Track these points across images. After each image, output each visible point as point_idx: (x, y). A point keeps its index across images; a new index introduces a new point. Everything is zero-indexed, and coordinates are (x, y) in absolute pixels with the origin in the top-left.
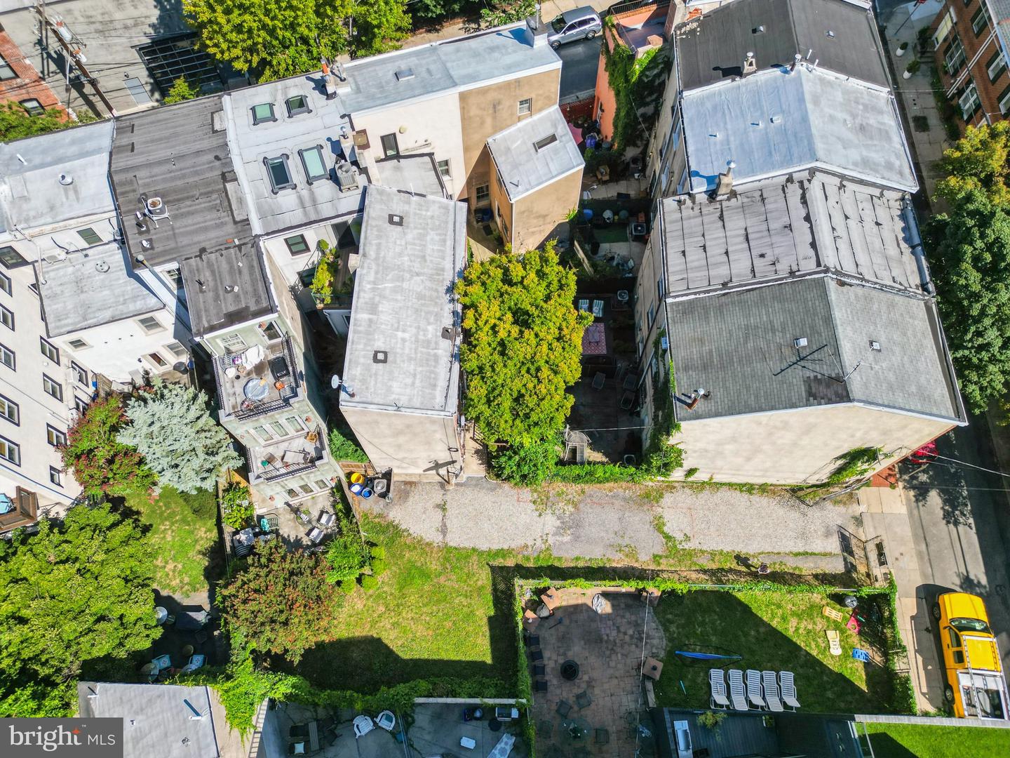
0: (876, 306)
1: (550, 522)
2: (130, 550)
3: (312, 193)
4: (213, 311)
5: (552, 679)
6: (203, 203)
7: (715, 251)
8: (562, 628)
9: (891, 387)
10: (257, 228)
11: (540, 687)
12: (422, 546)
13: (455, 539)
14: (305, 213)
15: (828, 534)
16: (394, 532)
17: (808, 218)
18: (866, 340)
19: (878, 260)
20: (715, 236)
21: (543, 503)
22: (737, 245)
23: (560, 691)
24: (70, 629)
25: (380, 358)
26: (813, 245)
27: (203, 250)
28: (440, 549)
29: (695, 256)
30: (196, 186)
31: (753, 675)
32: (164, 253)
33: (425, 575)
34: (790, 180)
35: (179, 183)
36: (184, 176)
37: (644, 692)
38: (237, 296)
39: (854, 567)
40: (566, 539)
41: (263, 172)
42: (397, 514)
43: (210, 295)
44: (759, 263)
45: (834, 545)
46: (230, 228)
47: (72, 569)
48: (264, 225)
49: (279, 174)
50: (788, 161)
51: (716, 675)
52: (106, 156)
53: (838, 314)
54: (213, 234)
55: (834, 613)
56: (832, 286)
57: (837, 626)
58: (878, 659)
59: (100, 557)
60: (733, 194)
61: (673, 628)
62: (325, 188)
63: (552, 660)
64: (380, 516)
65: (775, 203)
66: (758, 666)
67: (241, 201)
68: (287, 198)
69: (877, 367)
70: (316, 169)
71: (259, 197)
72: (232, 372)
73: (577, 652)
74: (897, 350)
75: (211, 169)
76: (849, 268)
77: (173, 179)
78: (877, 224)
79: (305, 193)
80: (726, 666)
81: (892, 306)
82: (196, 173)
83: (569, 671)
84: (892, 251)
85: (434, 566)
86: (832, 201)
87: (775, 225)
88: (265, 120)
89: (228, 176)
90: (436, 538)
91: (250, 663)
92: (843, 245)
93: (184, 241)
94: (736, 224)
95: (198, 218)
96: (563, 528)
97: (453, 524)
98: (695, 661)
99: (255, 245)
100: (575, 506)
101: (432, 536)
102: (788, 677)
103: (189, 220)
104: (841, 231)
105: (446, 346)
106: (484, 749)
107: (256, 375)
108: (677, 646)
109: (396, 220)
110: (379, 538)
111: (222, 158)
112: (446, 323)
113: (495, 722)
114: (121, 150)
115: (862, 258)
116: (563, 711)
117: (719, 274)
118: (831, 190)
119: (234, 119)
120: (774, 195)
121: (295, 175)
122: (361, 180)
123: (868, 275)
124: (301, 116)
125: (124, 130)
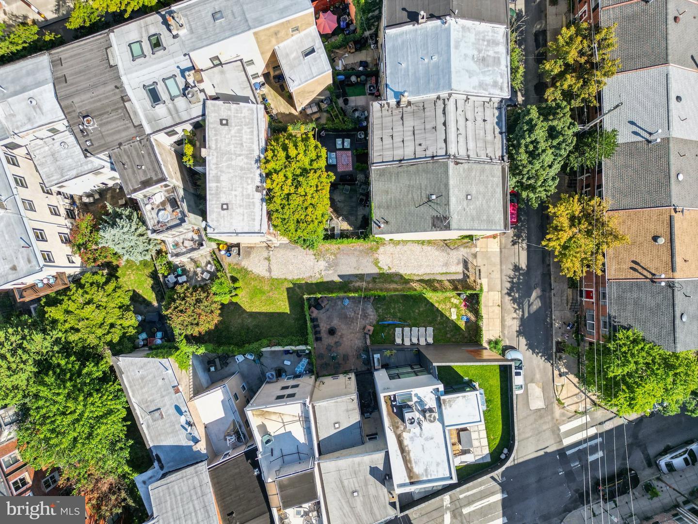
0: (473, 174)
1: (322, 264)
2: (117, 294)
3: (175, 106)
4: (134, 181)
5: (324, 335)
6: (114, 116)
7: (398, 139)
8: (328, 313)
9: (473, 220)
10: (148, 130)
11: (318, 339)
12: (259, 278)
13: (276, 274)
14: (173, 118)
15: (458, 264)
16: (245, 272)
17: (444, 124)
18: (465, 194)
19: (480, 144)
20: (398, 128)
21: (318, 255)
22: (409, 137)
23: (328, 340)
24: (99, 332)
25: (225, 207)
26: (445, 141)
27: (120, 144)
28: (268, 280)
29: (387, 141)
30: (108, 105)
31: (415, 329)
32: (100, 147)
33: (262, 292)
34: (438, 98)
35: (99, 104)
36: (100, 100)
37: (365, 338)
38: (144, 171)
39: (468, 277)
40: (331, 272)
41: (144, 94)
42: (245, 263)
43: (130, 171)
44: (418, 148)
45: (460, 268)
46: (133, 131)
47: (92, 307)
48: (152, 127)
49: (155, 97)
50: (436, 89)
51: (398, 330)
52: (51, 86)
53: (452, 182)
54: (124, 134)
55: (455, 301)
56: (451, 165)
57: (456, 306)
58: (473, 318)
59: (105, 299)
60: (409, 103)
61: (380, 311)
62: (181, 102)
63: (324, 327)
64: (237, 264)
65: (429, 113)
66: (417, 325)
67: (135, 113)
68: (161, 110)
69: (467, 209)
70: (175, 91)
71: (145, 110)
72: (149, 207)
73: (335, 322)
74: (480, 197)
75: (115, 94)
76: (463, 153)
77: (95, 102)
78: (484, 121)
79: (171, 106)
80: (403, 327)
81: (483, 171)
82: (107, 98)
83: (332, 332)
84: (490, 137)
85: (266, 288)
86: (460, 110)
87: (429, 126)
88: (139, 57)
89: (125, 99)
90: (266, 274)
91: (184, 341)
92: (462, 139)
93: (109, 139)
94: (409, 122)
95: (114, 125)
96: (329, 266)
97: (274, 268)
98: (389, 325)
99: (148, 140)
100: (335, 255)
101: (264, 273)
102: (430, 330)
103: (109, 127)
104: (462, 131)
105: (258, 196)
106: (295, 364)
107: (162, 207)
108: (381, 319)
109: (224, 122)
110: (238, 276)
111: (119, 87)
112: (257, 181)
113: (299, 354)
114: (59, 81)
115: (471, 145)
116: (329, 348)
117: (398, 154)
118: (460, 103)
119: (119, 54)
120: (429, 107)
121: (163, 95)
122: (202, 96)
123: (473, 155)
124: (160, 53)
125: (56, 63)
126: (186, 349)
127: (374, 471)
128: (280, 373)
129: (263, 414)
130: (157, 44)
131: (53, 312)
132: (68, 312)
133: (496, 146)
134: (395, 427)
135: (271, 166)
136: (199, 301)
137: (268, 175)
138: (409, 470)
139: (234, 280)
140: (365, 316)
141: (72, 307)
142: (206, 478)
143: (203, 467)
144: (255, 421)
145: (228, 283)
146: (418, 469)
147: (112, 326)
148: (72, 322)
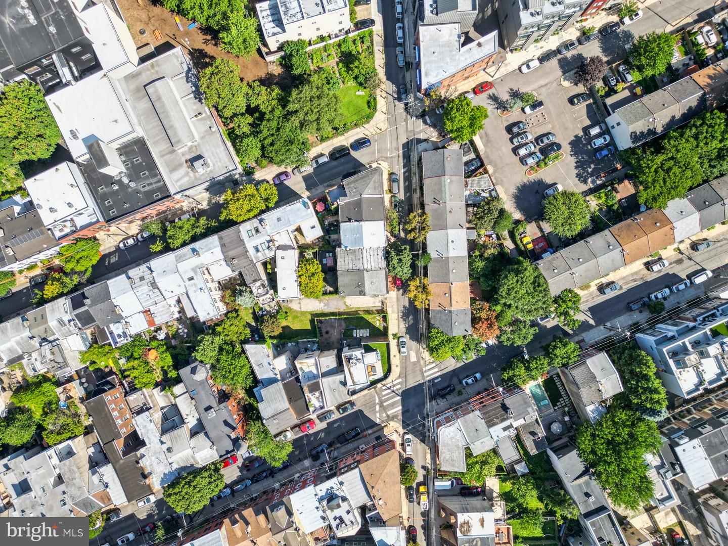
0: (374, 275)
1: (322, 305)
3: (264, 253)
4: (250, 280)
5: (324, 334)
6: (243, 257)
7: (346, 262)
8: (325, 325)
10: (255, 261)
11: (322, 336)
12: (296, 311)
13: (303, 309)
14: (264, 257)
15: (379, 303)
16: (291, 309)
17: (362, 257)
18: (371, 282)
19: (376, 264)
20: (346, 258)
21: (320, 301)
22: (350, 262)
23: (325, 336)
24: (236, 336)
26: (363, 264)
27: (245, 267)
28: (300, 312)
29: (343, 263)
30: (241, 254)
31: (362, 330)
33: (298, 317)
34: (360, 248)
35: (238, 254)
37: (340, 335)
38: (254, 276)
39: (383, 308)
40: (326, 308)
41: (254, 249)
42: (290, 305)
43: (249, 276)
44: (354, 266)
46: (249, 262)
49: (257, 250)
50: (359, 246)
51: (355, 331)
53: (366, 278)
54: (246, 263)
55: (378, 318)
56: (365, 272)
57: (378, 320)
58: (385, 325)
59: (237, 323)
60: (350, 250)
61: (347, 323)
62: (267, 251)
63: (324, 331)
64: (287, 307)
65: (357, 253)
67: (250, 256)
68: (259, 254)
69: (372, 287)
70: (264, 248)
71: (254, 255)
72: (254, 288)
73: (329, 329)
74: (377, 283)
75: (243, 250)
76: (369, 268)
77: (236, 253)
78: (378, 255)
80: (356, 329)
81: (378, 273)
82: (240, 252)
83: (327, 332)
84: (380, 260)
85: (299, 315)
86: (368, 252)
87: (357, 258)
88: (251, 236)
89: (247, 251)
90: (299, 310)
91: (269, 338)
92: (369, 263)
94: (350, 256)
95: (243, 261)
96: (325, 305)
97: (302, 307)
98: (351, 329)
99: (255, 265)
100: (327, 301)
101: (298, 309)
102: (368, 330)
103: (241, 261)
104: (369, 259)
105: (296, 284)
106: (312, 346)
107: (259, 288)
108: (348, 326)
109: (283, 258)
110: (288, 311)
111: (245, 248)
112: (296, 278)
113: (314, 342)
114: (223, 246)
115: (373, 264)
116: (326, 339)
117: (347, 267)
118: (368, 250)
119: (244, 236)
120: (357, 251)
121: (260, 249)
122: (274, 249)
123: (373, 268)
124: (259, 234)
125: (221, 238)
126: (269, 341)
127: (341, 382)
128: (306, 350)
129: (301, 363)
130: (257, 231)
131: (219, 329)
132: (224, 329)
133: (383, 264)
134: (348, 366)
135: (300, 273)
136: (273, 322)
137: (300, 276)
138: (353, 381)
139: (286, 313)
140: (341, 325)
141: (226, 326)
142: (281, 387)
143: (280, 383)
144: (298, 366)
145: (284, 314)
146: (355, 380)
147: (241, 333)
148: (226, 332)
